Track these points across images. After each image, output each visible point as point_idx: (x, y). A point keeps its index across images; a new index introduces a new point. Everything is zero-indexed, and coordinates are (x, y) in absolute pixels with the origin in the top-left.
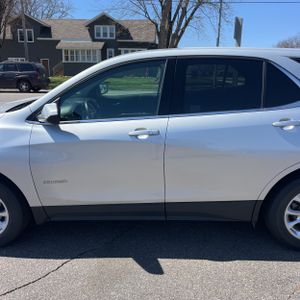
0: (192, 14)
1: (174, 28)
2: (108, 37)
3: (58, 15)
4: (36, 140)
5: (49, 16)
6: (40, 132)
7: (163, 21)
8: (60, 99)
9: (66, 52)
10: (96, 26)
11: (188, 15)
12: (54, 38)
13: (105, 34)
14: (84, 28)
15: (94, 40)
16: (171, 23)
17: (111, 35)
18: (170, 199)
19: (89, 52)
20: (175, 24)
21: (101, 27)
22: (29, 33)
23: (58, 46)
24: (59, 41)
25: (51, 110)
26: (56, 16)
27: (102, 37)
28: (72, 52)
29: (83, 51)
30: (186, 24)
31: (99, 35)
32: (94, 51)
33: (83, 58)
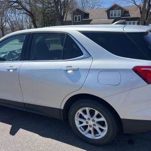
2: (117, 16)
10: (111, 11)
12: (90, 19)
13: (115, 15)
14: (105, 12)
15: (109, 18)
17: (119, 15)
21: (114, 11)
22: (79, 17)
23: (91, 23)
24: (92, 20)
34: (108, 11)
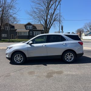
0: (53, 23)
1: (48, 26)
2: (30, 29)
3: (16, 22)
4: (28, 47)
5: (13, 23)
6: (29, 46)
7: (45, 25)
8: (32, 41)
9: (19, 32)
11: (52, 23)
12: (15, 29)
13: (29, 28)
14: (23, 26)
15: (26, 29)
16: (47, 25)
18: (48, 55)
19: (25, 32)
20: (48, 25)
21: (28, 26)
23: (16, 31)
24: (17, 30)
25: (31, 42)
26: (15, 23)
27: (29, 29)
28: (20, 33)
29: (23, 32)
30: (51, 25)
31: (28, 28)
32: (27, 32)
33: (23, 34)
34: (26, 26)
